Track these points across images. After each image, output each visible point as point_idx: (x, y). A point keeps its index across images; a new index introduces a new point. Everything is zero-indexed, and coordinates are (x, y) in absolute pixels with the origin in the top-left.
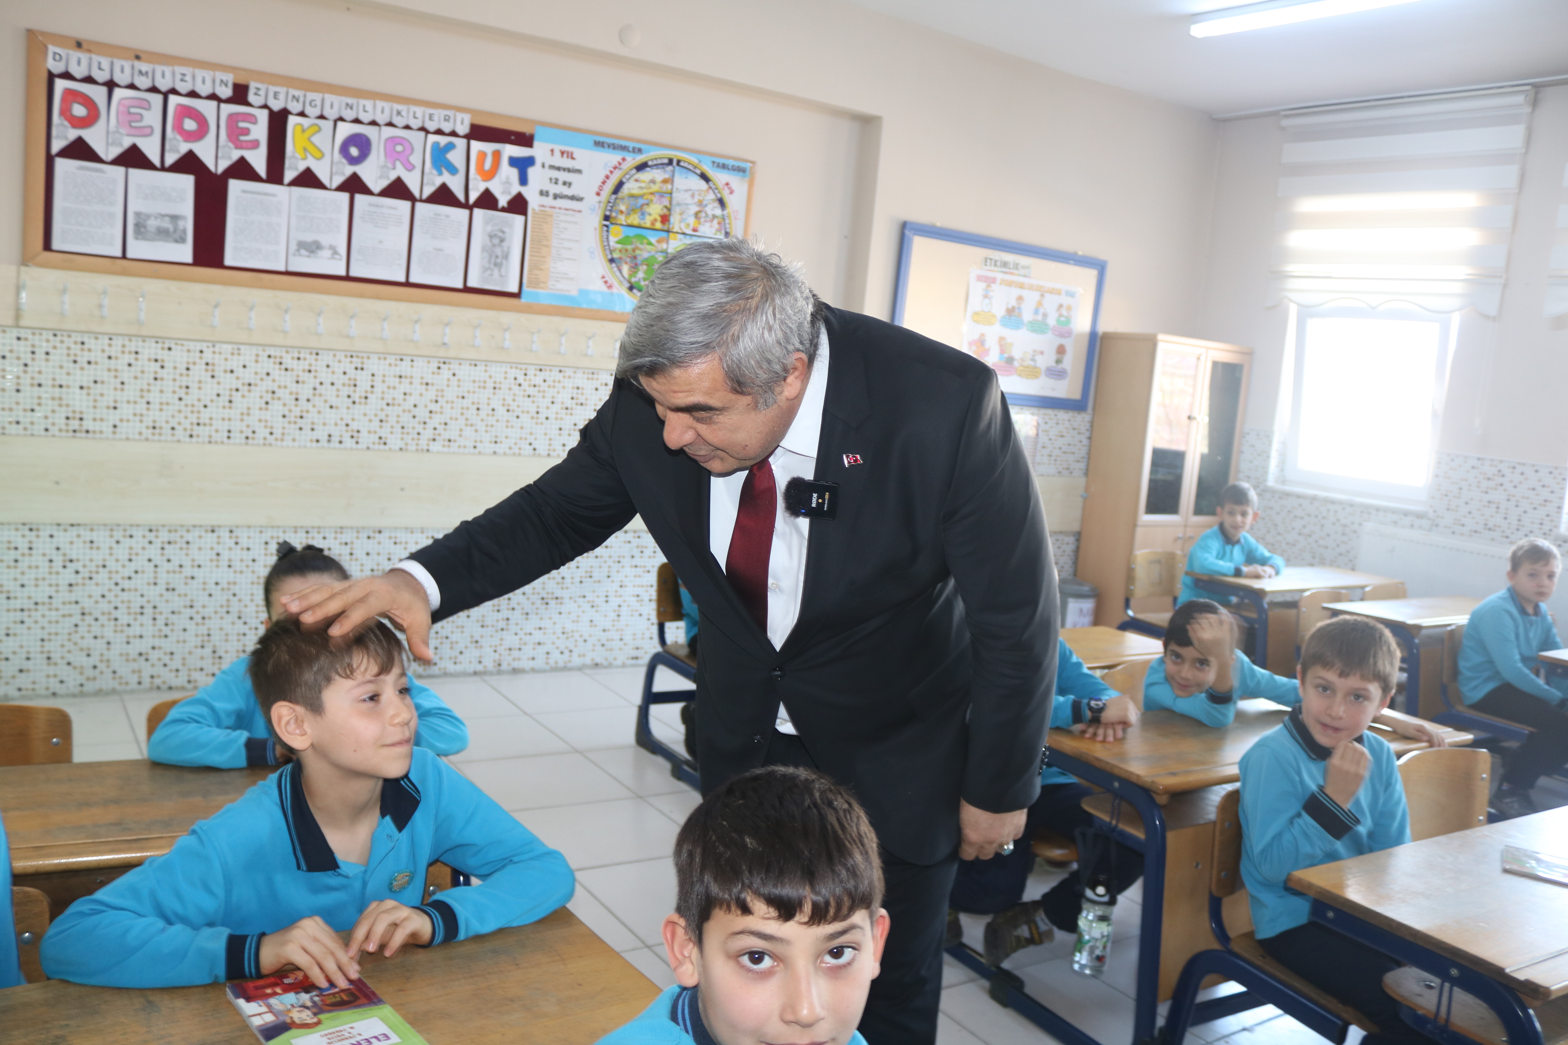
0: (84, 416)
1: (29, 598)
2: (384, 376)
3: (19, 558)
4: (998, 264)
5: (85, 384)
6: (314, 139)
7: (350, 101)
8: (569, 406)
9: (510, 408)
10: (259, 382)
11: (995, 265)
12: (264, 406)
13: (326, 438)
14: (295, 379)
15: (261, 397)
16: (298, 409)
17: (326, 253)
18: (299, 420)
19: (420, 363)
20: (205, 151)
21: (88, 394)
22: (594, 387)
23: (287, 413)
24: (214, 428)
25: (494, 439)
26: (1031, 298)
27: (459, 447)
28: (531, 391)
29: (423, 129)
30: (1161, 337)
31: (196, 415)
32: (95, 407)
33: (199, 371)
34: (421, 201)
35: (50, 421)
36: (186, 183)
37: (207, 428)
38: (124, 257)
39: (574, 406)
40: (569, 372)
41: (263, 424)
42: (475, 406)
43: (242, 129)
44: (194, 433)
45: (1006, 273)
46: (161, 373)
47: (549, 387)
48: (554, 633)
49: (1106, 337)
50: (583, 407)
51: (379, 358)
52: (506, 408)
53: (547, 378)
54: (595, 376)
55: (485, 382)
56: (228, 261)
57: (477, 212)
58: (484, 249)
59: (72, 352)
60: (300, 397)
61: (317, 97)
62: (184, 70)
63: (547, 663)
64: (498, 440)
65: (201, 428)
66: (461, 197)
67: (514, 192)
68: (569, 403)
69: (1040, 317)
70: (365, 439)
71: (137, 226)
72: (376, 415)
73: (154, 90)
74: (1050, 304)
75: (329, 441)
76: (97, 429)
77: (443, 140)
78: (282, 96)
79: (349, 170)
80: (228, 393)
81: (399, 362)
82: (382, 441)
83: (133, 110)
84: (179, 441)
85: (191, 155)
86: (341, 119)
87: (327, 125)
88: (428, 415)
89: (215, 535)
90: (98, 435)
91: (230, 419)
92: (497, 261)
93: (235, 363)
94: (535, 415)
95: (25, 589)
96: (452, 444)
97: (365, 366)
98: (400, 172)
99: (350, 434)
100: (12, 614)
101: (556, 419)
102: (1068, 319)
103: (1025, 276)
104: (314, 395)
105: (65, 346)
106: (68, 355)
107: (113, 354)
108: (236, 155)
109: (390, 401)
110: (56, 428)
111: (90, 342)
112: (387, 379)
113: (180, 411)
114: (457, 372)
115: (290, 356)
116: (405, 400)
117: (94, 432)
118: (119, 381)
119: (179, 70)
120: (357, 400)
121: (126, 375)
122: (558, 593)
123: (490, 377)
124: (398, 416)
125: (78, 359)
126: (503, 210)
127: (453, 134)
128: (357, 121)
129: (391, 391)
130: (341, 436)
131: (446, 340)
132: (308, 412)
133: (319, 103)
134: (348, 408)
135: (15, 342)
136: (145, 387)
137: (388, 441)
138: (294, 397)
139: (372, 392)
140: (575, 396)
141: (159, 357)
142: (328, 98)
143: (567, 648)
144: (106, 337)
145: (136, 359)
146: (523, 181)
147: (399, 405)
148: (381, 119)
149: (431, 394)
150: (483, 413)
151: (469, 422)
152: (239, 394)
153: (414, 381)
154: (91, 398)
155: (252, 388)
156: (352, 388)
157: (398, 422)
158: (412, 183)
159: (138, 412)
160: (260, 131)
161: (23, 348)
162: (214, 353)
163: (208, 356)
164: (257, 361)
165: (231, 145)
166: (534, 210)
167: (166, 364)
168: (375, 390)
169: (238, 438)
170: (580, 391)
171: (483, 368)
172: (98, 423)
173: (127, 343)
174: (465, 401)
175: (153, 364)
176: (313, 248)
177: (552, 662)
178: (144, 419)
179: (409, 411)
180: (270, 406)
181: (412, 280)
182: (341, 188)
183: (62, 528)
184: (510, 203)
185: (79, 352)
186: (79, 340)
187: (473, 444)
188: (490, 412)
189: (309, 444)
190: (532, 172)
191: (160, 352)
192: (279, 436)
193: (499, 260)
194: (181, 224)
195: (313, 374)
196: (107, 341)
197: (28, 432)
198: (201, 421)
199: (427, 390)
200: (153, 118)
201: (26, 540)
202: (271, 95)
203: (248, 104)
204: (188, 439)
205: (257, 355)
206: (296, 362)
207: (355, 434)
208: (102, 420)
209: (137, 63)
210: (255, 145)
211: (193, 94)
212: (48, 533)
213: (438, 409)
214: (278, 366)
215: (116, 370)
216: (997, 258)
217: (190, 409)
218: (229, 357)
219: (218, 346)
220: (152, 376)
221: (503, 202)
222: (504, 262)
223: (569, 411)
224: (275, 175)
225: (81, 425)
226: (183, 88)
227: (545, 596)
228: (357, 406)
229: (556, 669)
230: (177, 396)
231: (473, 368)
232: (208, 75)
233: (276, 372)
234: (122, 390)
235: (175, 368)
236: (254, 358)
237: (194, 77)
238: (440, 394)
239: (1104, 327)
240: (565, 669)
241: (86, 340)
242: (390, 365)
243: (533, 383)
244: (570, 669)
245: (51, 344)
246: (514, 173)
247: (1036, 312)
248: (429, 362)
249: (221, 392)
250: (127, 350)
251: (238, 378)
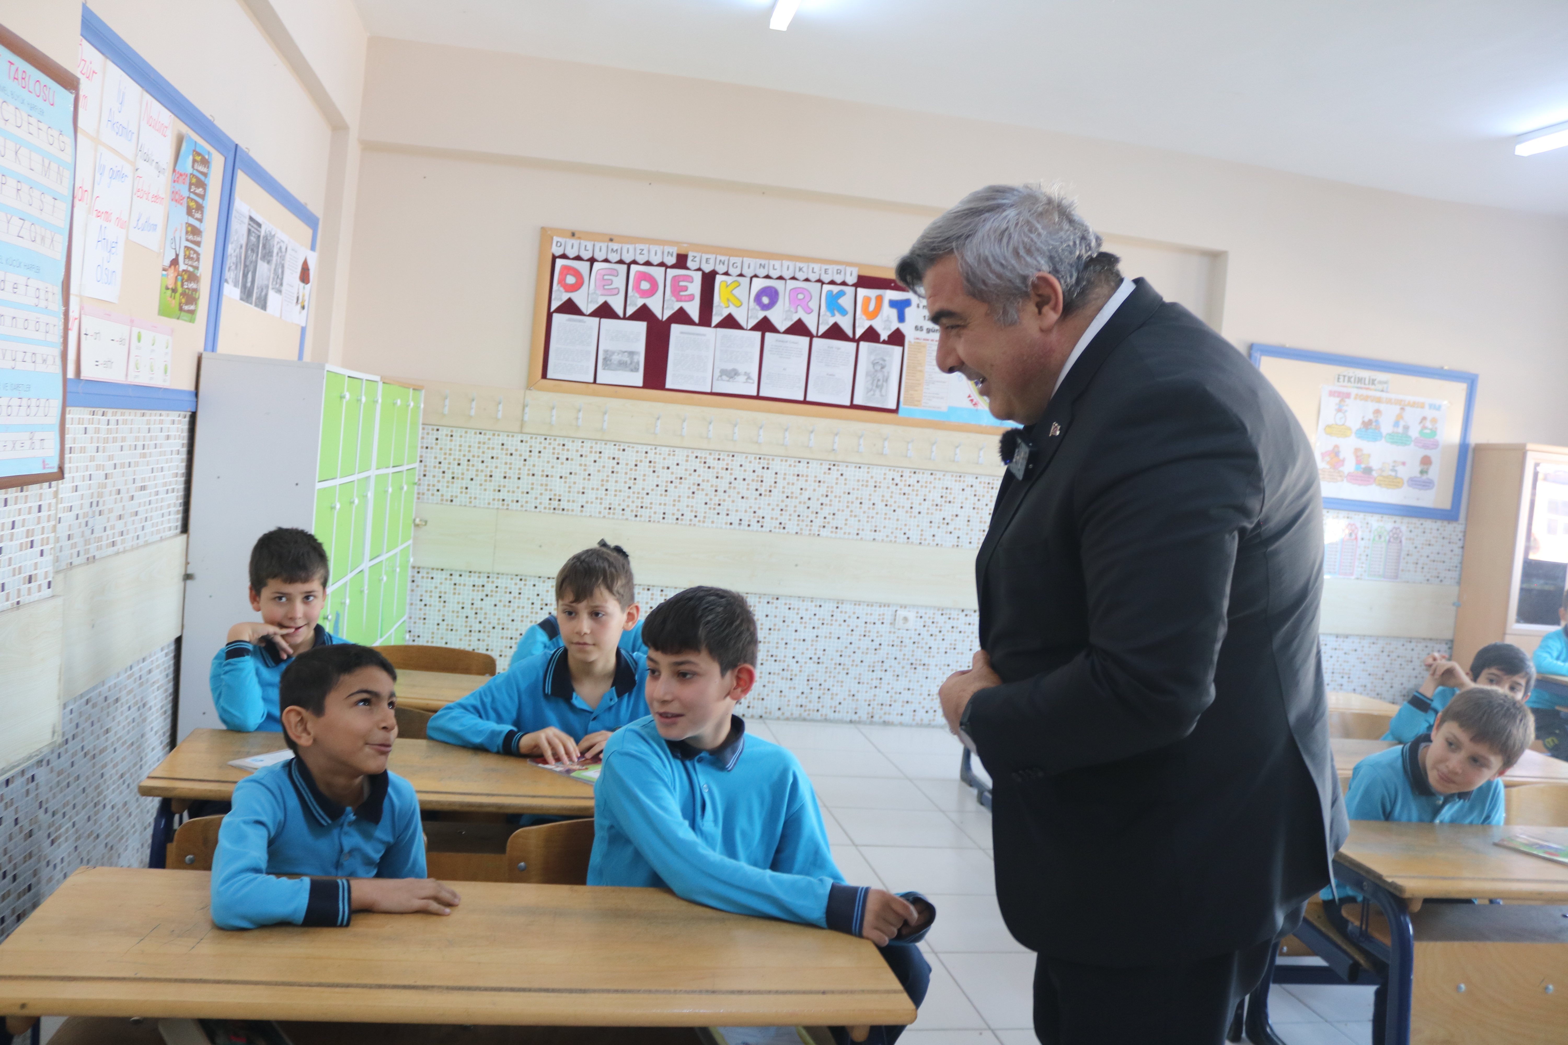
0: (562, 498)
1: (517, 630)
2: (785, 474)
3: (512, 600)
4: (1352, 380)
5: (563, 475)
6: (734, 292)
7: (763, 262)
8: (939, 503)
9: (889, 503)
10: (687, 476)
11: (1349, 381)
12: (691, 495)
13: (738, 521)
14: (715, 475)
15: (689, 488)
16: (717, 498)
17: (742, 378)
18: (717, 507)
19: (813, 464)
20: (655, 305)
21: (565, 482)
22: (961, 488)
23: (708, 501)
24: (653, 510)
25: (874, 529)
26: (1389, 413)
27: (845, 533)
28: (907, 490)
29: (819, 281)
30: (1529, 446)
31: (640, 500)
32: (569, 492)
33: (644, 467)
34: (817, 336)
35: (538, 501)
36: (641, 327)
37: (648, 510)
38: (595, 382)
39: (943, 503)
40: (939, 475)
41: (690, 509)
42: (859, 501)
43: (682, 286)
44: (639, 514)
45: (1361, 388)
46: (617, 468)
47: (922, 486)
48: (921, 694)
49: (1479, 449)
50: (951, 505)
51: (782, 460)
52: (884, 503)
53: (920, 480)
54: (962, 479)
55: (867, 481)
56: (668, 386)
57: (863, 344)
58: (867, 374)
59: (556, 451)
60: (718, 489)
61: (738, 260)
62: (642, 246)
63: (914, 720)
64: (878, 529)
65: (643, 509)
66: (850, 333)
67: (893, 329)
68: (938, 501)
69: (1400, 430)
70: (768, 524)
71: (605, 359)
72: (778, 505)
73: (621, 262)
74: (1412, 417)
75: (740, 524)
76: (570, 508)
77: (835, 289)
78: (712, 261)
79: (761, 315)
80: (664, 484)
81: (797, 464)
82: (782, 526)
83: (606, 277)
84: (627, 519)
85: (644, 307)
86: (756, 276)
87: (745, 281)
88: (820, 506)
89: (650, 592)
90: (570, 513)
91: (665, 504)
92: (878, 384)
93: (671, 462)
94: (909, 510)
95: (515, 623)
96: (838, 530)
97: (770, 466)
98: (801, 314)
99: (756, 519)
100: (504, 640)
101: (928, 513)
102: (1434, 431)
103: (1382, 391)
104: (730, 488)
105: (552, 446)
106: (554, 453)
107: (584, 454)
108: (677, 306)
109: (789, 495)
110: (543, 506)
111: (569, 445)
112: (787, 477)
113: (629, 497)
114: (844, 473)
115: (712, 457)
116: (801, 494)
117: (568, 510)
118: (587, 473)
119: (639, 246)
120: (763, 493)
121: (592, 469)
122: (926, 660)
123: (872, 477)
124: (795, 507)
125: (560, 456)
126: (884, 342)
127: (844, 283)
128: (768, 277)
129: (790, 486)
130: (749, 521)
131: (836, 447)
132: (724, 500)
133: (739, 265)
134: (756, 499)
135: (519, 443)
136: (605, 478)
137: (787, 527)
138: (714, 489)
139: (775, 487)
140: (944, 495)
141: (616, 456)
142: (747, 260)
143: (931, 708)
144: (581, 441)
145: (600, 457)
146: (901, 318)
147: (796, 498)
148: (787, 275)
149: (823, 490)
150: (865, 507)
151: (853, 514)
152: (673, 485)
153: (809, 479)
154: (567, 485)
155: (683, 481)
156: (760, 483)
157: (795, 511)
158: (811, 323)
159: (599, 496)
160: (695, 288)
161: (524, 447)
162: (656, 453)
163: (651, 456)
164: (687, 461)
165: (673, 299)
166: (910, 342)
167: (620, 461)
168: (777, 485)
169: (670, 519)
170: (948, 491)
171: (866, 470)
172: (571, 503)
173: (594, 445)
174: (850, 496)
175: (611, 460)
176: (732, 374)
177: (918, 719)
178: (603, 501)
179: (805, 503)
180: (695, 495)
181: (809, 399)
182: (754, 328)
183: (542, 579)
184: (890, 337)
185: (560, 452)
186: (562, 443)
187: (856, 532)
188: (871, 506)
189: (724, 526)
190: (908, 311)
191: (616, 452)
192: (702, 519)
193: (880, 383)
194: (636, 358)
195: (729, 471)
196: (580, 444)
197: (524, 509)
198: (644, 505)
199: (819, 486)
200: (619, 282)
201: (518, 587)
202: (704, 261)
203: (688, 269)
204: (634, 518)
205: (688, 456)
206: (716, 461)
207: (761, 520)
208: (573, 501)
209: (610, 244)
210: (691, 298)
211: (648, 263)
212: (532, 583)
213: (828, 503)
214: (702, 465)
215: (585, 465)
216: (1351, 374)
217: (636, 495)
218: (667, 457)
219: (659, 448)
220: (611, 470)
221: (884, 336)
222: (885, 384)
223: (938, 508)
224: (705, 319)
225: (559, 505)
226: (641, 259)
227: (914, 662)
228: (762, 497)
229: (920, 725)
230: (627, 486)
231: (857, 469)
232: (659, 249)
233: (701, 469)
234: (589, 480)
235: (627, 464)
236: (685, 458)
237: (649, 251)
238: (830, 490)
239: (1475, 439)
240: (929, 726)
241: (566, 443)
242: (790, 466)
243: (908, 483)
244: (934, 727)
245: (543, 445)
246: (894, 313)
247: (1396, 424)
248: (821, 464)
249: (659, 483)
250: (594, 450)
251: (672, 473)
